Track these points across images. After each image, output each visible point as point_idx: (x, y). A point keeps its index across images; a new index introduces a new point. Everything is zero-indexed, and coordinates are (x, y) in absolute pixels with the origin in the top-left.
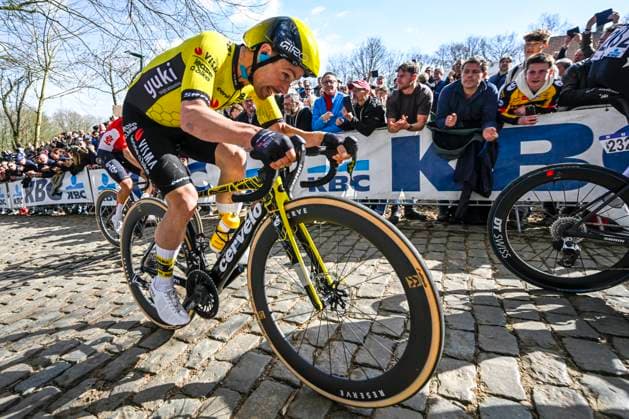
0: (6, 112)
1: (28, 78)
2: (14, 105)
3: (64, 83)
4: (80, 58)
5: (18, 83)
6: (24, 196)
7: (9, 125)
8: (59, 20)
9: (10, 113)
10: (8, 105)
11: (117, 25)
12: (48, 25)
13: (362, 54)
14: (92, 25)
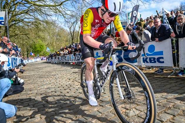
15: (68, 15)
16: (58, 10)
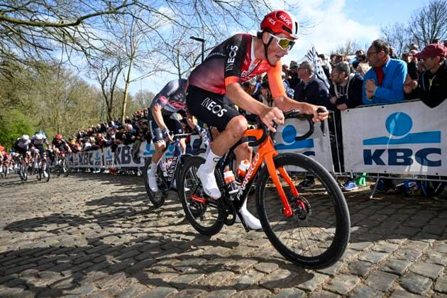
0: (104, 93)
1: (119, 66)
2: (109, 87)
3: (144, 68)
4: (156, 47)
5: (112, 70)
6: (113, 159)
7: (105, 103)
8: (142, 18)
9: (106, 93)
10: (105, 87)
11: (184, 17)
12: (134, 22)
13: (423, 19)
14: (166, 18)
15: (97, 51)
16: (70, 36)
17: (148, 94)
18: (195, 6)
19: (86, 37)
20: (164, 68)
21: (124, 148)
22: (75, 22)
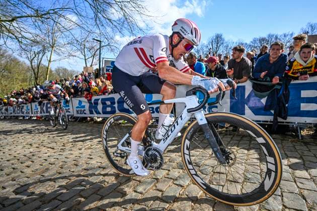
0: (32, 67)
1: (43, 51)
2: (36, 64)
3: (61, 54)
4: (70, 41)
5: (39, 53)
6: (39, 110)
7: (33, 74)
8: (60, 23)
9: (34, 68)
10: (33, 64)
12: (55, 25)
13: (212, 42)
14: (76, 25)
17: (63, 69)
18: (96, 20)
19: (19, 31)
20: (75, 54)
21: (47, 104)
22: (11, 19)
